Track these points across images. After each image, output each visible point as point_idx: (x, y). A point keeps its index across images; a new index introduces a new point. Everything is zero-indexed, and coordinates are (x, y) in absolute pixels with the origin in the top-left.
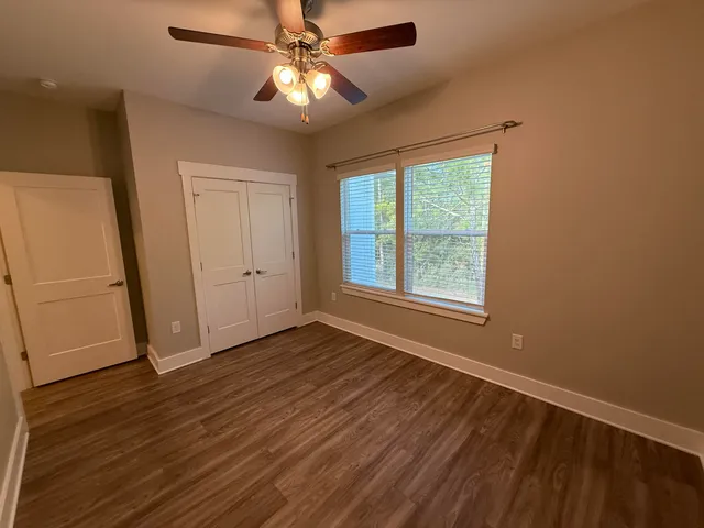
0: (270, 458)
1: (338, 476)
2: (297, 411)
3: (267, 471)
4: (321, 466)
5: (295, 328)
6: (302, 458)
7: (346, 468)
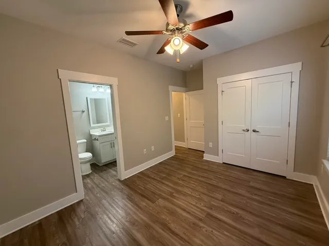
0: (171, 195)
1: (163, 217)
2: (198, 197)
3: (164, 195)
4: (168, 210)
5: (285, 177)
6: (173, 204)
7: (167, 219)
